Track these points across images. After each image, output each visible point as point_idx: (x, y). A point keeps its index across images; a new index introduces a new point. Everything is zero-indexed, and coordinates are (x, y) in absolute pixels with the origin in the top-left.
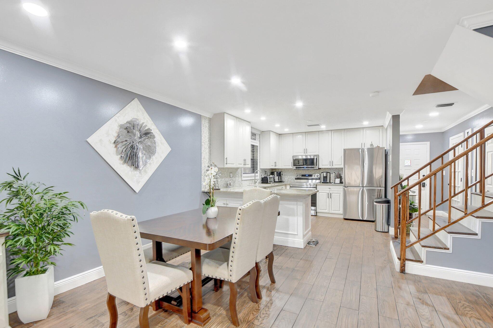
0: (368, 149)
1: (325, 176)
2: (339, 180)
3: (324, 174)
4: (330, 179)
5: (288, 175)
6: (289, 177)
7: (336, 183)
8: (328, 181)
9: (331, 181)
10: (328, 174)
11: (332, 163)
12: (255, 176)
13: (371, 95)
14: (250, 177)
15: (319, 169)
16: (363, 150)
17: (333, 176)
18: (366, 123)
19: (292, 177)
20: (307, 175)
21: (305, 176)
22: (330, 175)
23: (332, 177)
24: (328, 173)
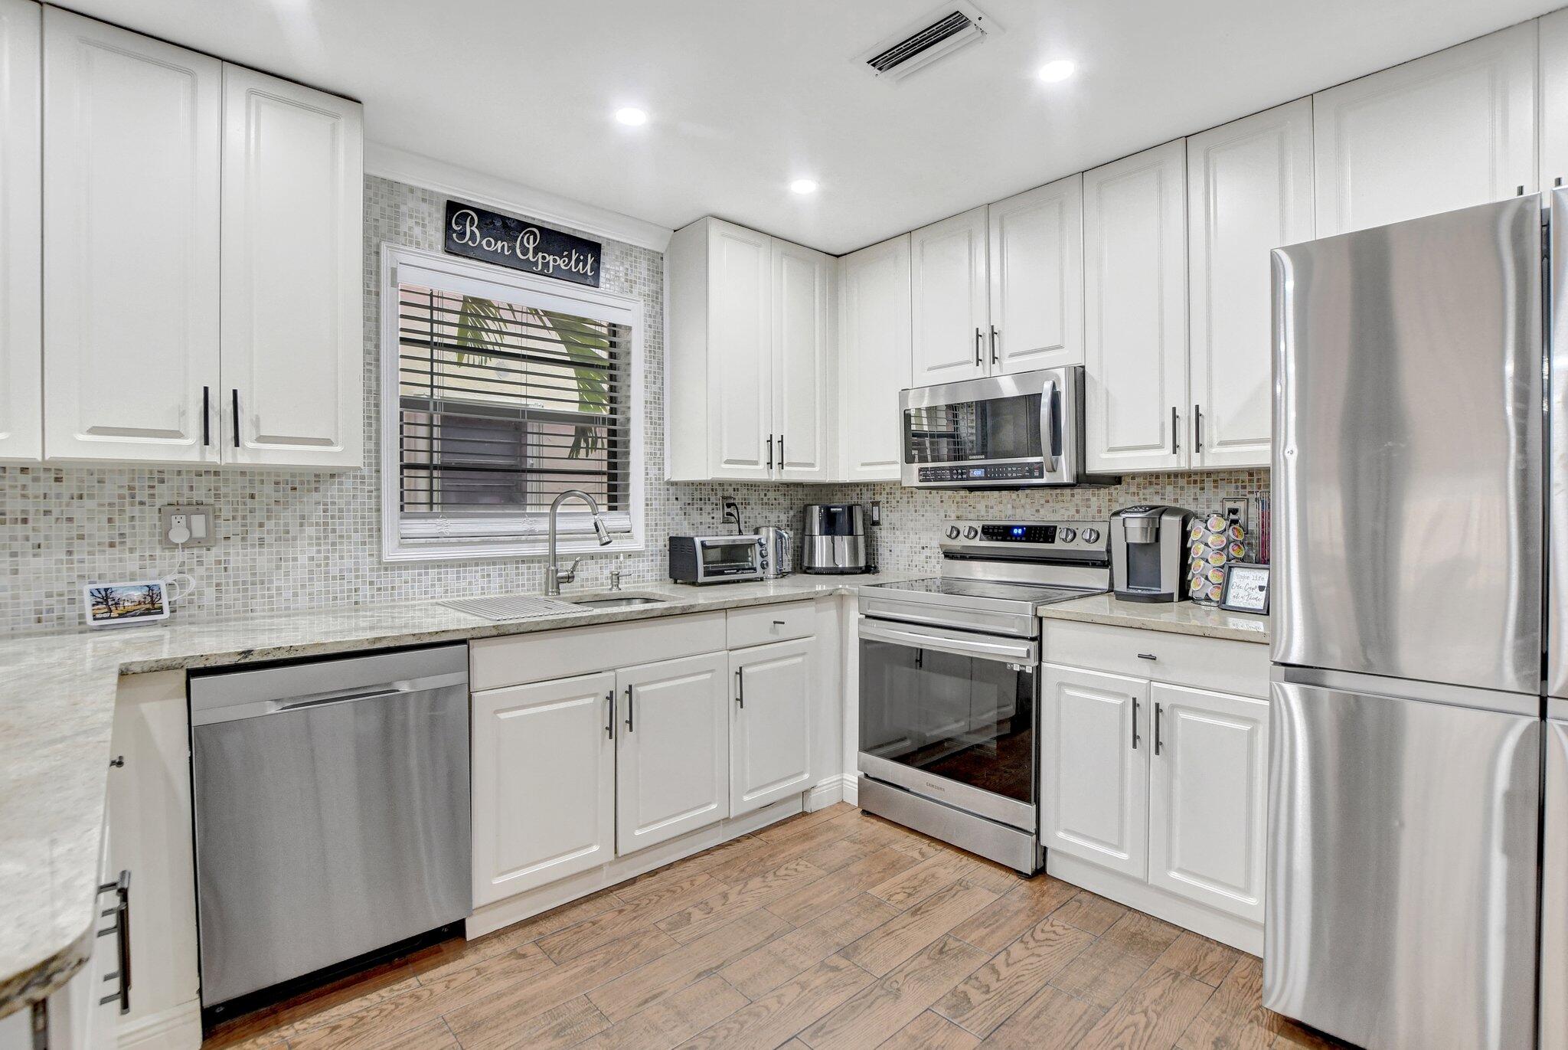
1: (1136, 537)
3: (1130, 524)
4: (1184, 567)
8: (1169, 583)
10: (1171, 526)
12: (553, 537)
14: (526, 541)
15: (1085, 480)
22: (1185, 535)
24: (1165, 518)
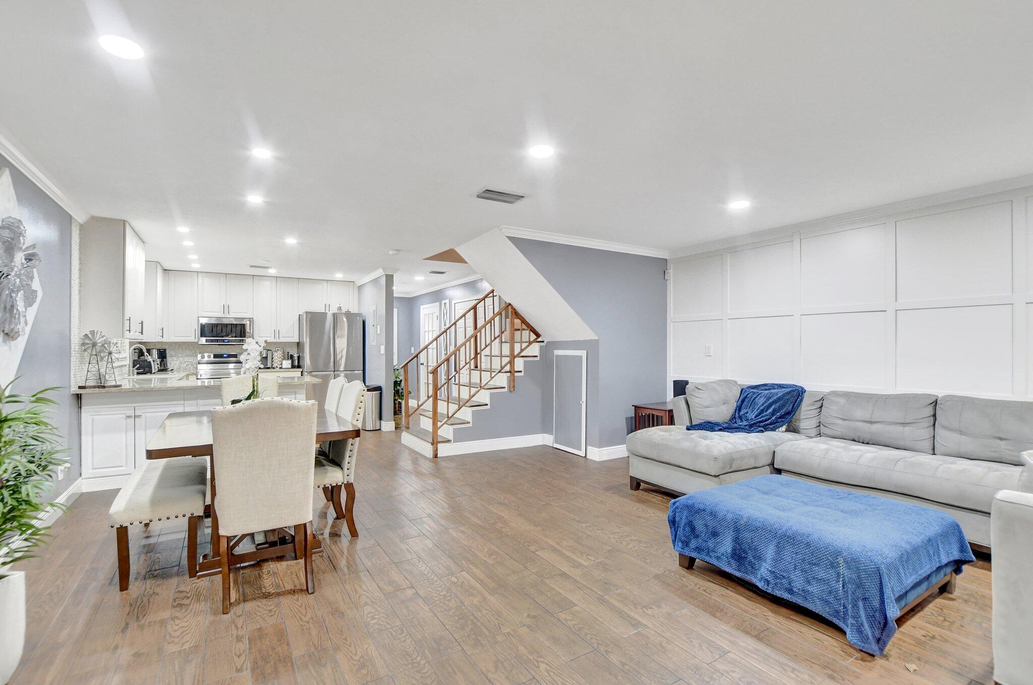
0: (334, 315)
2: (290, 362)
5: (181, 355)
6: (181, 359)
7: (284, 367)
9: (275, 365)
11: (277, 333)
13: (391, 252)
16: (325, 314)
17: (278, 356)
18: (339, 276)
19: (190, 360)
20: (224, 356)
21: (221, 358)
23: (275, 358)
